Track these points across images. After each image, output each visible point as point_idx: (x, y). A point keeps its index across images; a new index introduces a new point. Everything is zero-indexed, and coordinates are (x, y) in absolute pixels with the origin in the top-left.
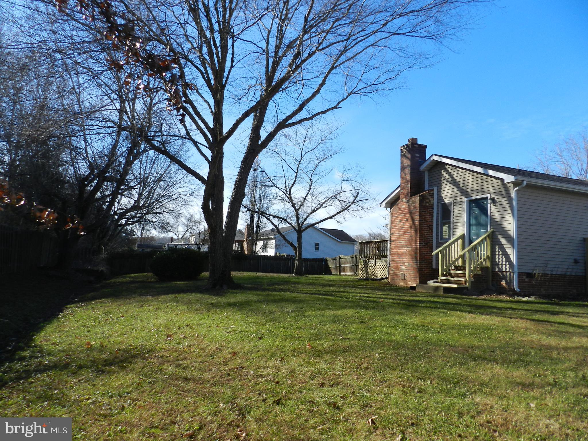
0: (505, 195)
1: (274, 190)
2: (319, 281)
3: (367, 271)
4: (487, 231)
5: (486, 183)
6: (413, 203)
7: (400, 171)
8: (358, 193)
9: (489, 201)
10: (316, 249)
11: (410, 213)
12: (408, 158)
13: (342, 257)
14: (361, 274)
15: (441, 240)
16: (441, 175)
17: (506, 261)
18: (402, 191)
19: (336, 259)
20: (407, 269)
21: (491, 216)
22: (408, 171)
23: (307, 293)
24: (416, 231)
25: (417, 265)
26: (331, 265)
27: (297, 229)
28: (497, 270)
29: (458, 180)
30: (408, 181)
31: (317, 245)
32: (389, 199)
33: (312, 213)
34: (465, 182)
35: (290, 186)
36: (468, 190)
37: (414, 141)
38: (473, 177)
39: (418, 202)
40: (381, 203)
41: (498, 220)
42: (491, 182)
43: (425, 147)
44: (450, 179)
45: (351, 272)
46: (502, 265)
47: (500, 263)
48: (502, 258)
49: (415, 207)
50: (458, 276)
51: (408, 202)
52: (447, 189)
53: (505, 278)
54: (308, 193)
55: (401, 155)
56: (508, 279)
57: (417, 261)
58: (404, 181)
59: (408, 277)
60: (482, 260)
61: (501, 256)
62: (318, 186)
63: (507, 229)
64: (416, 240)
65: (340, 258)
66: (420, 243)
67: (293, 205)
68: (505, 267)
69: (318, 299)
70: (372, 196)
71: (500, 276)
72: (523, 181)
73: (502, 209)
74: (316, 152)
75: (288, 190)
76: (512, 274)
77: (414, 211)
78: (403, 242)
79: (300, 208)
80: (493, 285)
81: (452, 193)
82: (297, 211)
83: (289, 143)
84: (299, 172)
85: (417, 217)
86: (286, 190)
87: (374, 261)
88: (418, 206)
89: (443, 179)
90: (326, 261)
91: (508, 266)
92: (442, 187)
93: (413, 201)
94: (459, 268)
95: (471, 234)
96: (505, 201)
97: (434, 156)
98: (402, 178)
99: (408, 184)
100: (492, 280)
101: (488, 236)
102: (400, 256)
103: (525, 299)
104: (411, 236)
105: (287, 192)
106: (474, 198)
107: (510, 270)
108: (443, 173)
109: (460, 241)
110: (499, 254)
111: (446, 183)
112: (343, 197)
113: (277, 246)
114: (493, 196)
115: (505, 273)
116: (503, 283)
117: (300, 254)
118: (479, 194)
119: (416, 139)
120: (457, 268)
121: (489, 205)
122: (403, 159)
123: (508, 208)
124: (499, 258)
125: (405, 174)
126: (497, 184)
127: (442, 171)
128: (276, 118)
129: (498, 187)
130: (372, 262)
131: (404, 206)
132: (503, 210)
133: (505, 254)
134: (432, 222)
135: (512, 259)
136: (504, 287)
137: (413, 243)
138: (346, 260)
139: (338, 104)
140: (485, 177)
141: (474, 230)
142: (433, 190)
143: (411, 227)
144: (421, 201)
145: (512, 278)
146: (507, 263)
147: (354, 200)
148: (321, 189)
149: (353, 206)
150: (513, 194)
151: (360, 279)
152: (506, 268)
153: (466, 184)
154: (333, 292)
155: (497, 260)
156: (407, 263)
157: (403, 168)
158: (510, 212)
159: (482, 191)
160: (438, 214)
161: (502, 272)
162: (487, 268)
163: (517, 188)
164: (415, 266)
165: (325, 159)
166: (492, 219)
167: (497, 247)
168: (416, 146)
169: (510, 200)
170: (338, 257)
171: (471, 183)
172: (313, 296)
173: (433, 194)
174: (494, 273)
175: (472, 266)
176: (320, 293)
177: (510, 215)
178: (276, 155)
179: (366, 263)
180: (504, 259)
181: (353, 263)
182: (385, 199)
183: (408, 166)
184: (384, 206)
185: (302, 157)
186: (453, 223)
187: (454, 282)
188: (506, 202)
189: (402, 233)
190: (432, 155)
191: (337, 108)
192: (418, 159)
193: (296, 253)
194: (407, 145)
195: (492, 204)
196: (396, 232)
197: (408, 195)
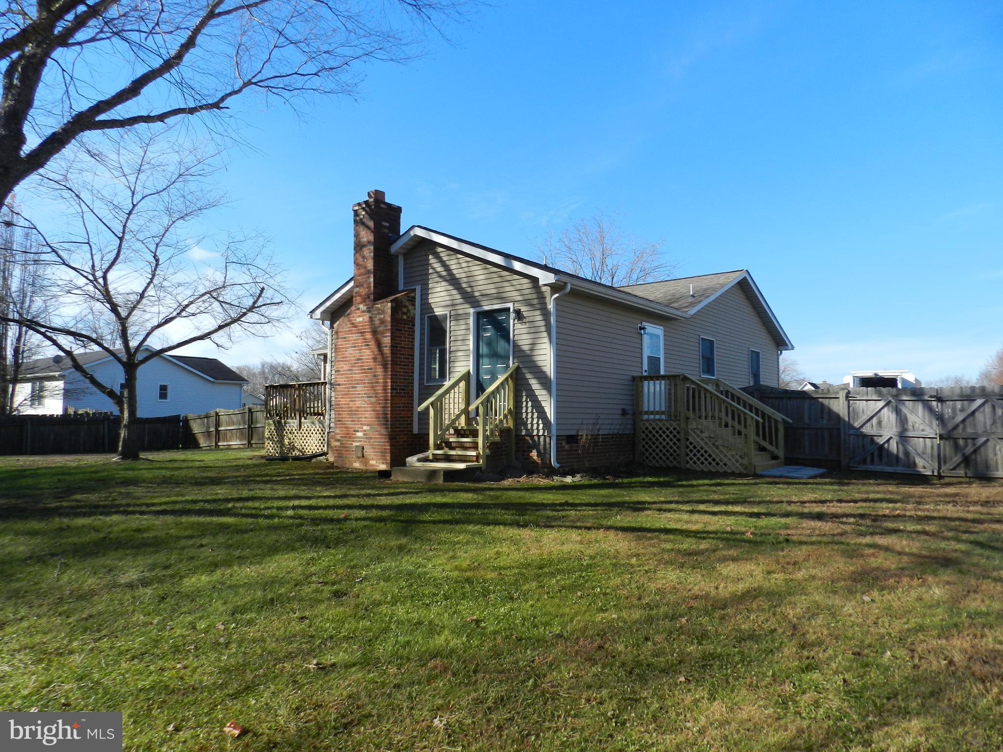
0: (538, 306)
1: (63, 274)
2: (183, 473)
3: (281, 441)
4: (508, 366)
5: (506, 284)
6: (379, 314)
7: (352, 252)
8: (263, 289)
9: (512, 315)
10: (161, 398)
11: (374, 332)
12: (368, 227)
13: (222, 411)
14: (270, 448)
15: (427, 382)
16: (427, 264)
17: (538, 418)
18: (357, 289)
19: (207, 417)
20: (367, 437)
21: (514, 341)
22: (369, 252)
23: (164, 512)
24: (385, 366)
25: (387, 428)
26: (196, 428)
27: (125, 360)
28: (524, 433)
29: (458, 276)
30: (369, 272)
31: (163, 388)
32: (328, 304)
33: (160, 325)
34: (471, 279)
35: (105, 267)
36: (477, 294)
37: (378, 196)
38: (485, 271)
39: (389, 311)
40: (312, 312)
41: (526, 348)
42: (515, 283)
43: (399, 210)
44: (444, 273)
45: (241, 440)
46: (532, 424)
47: (529, 421)
48: (532, 412)
49: (382, 322)
50: (463, 446)
51: (369, 312)
52: (438, 289)
53: (536, 446)
54: (149, 284)
55: (355, 221)
56: (541, 447)
57: (387, 421)
58: (362, 270)
59: (369, 452)
60: (502, 417)
61: (530, 410)
62: (171, 270)
63: (540, 364)
64: (386, 382)
65: (217, 414)
66: (391, 389)
67: (114, 308)
68: (536, 427)
69: (203, 530)
70: (289, 297)
71: (528, 443)
72: (566, 283)
73: (532, 330)
74: (166, 199)
75: (99, 274)
76: (548, 439)
77: (381, 329)
78: (360, 387)
79: (129, 314)
80: (517, 459)
81: (448, 298)
82: (123, 322)
83: (101, 169)
84: (127, 237)
85: (387, 340)
86: (94, 275)
87: (296, 422)
88: (388, 319)
89: (431, 271)
90: (186, 421)
91: (541, 426)
92: (430, 286)
93: (378, 309)
94: (462, 432)
95: (481, 371)
96: (537, 316)
97: (416, 228)
98: (356, 263)
99: (369, 277)
100: (516, 451)
101: (511, 376)
102: (353, 412)
103: (569, 480)
104: (375, 376)
105: (96, 279)
106: (487, 308)
107: (544, 432)
108: (432, 260)
109: (462, 384)
110: (527, 406)
111: (438, 279)
112: (228, 295)
113: (67, 394)
114: (518, 306)
115: (536, 438)
116: (534, 454)
117: (132, 412)
118: (495, 301)
119: (383, 193)
120: (459, 433)
121: (511, 321)
122: (357, 228)
123: (543, 329)
124: (527, 413)
125: (363, 257)
126: (525, 286)
127: (430, 257)
128: (67, 106)
129: (527, 292)
130: (293, 423)
131: (361, 319)
132: (534, 332)
133: (538, 406)
134: (413, 349)
135: (548, 415)
136: (534, 462)
137: (379, 389)
138: (231, 419)
139: (223, 99)
140: (505, 273)
141: (486, 365)
142: (414, 290)
143: (375, 359)
144: (394, 311)
145: (548, 446)
146: (540, 422)
147: (255, 303)
148: (180, 277)
149: (250, 314)
150: (551, 306)
151: (270, 459)
152: (538, 429)
153: (473, 284)
154: (228, 500)
155: (524, 416)
156: (368, 425)
157: (359, 247)
158: (545, 334)
159: (501, 298)
160: (422, 334)
161: (532, 437)
162: (508, 430)
163: (556, 295)
164: (384, 432)
165: (186, 215)
166: (516, 346)
167: (524, 394)
168: (383, 206)
169: (546, 314)
170: (212, 413)
171: (481, 283)
172: (184, 519)
173: (414, 298)
174: (520, 439)
175: (487, 428)
176: (197, 507)
177: (546, 340)
178: (67, 194)
179: (280, 428)
180: (536, 415)
181: (244, 423)
182: (321, 304)
183: (369, 242)
184: (319, 316)
185: (134, 206)
186: (450, 352)
187: (457, 458)
188: (540, 318)
189: (356, 370)
190: (413, 227)
191: (219, 108)
192: (387, 231)
193: (122, 411)
194: (366, 202)
195: (516, 321)
196: (346, 367)
197: (369, 297)
